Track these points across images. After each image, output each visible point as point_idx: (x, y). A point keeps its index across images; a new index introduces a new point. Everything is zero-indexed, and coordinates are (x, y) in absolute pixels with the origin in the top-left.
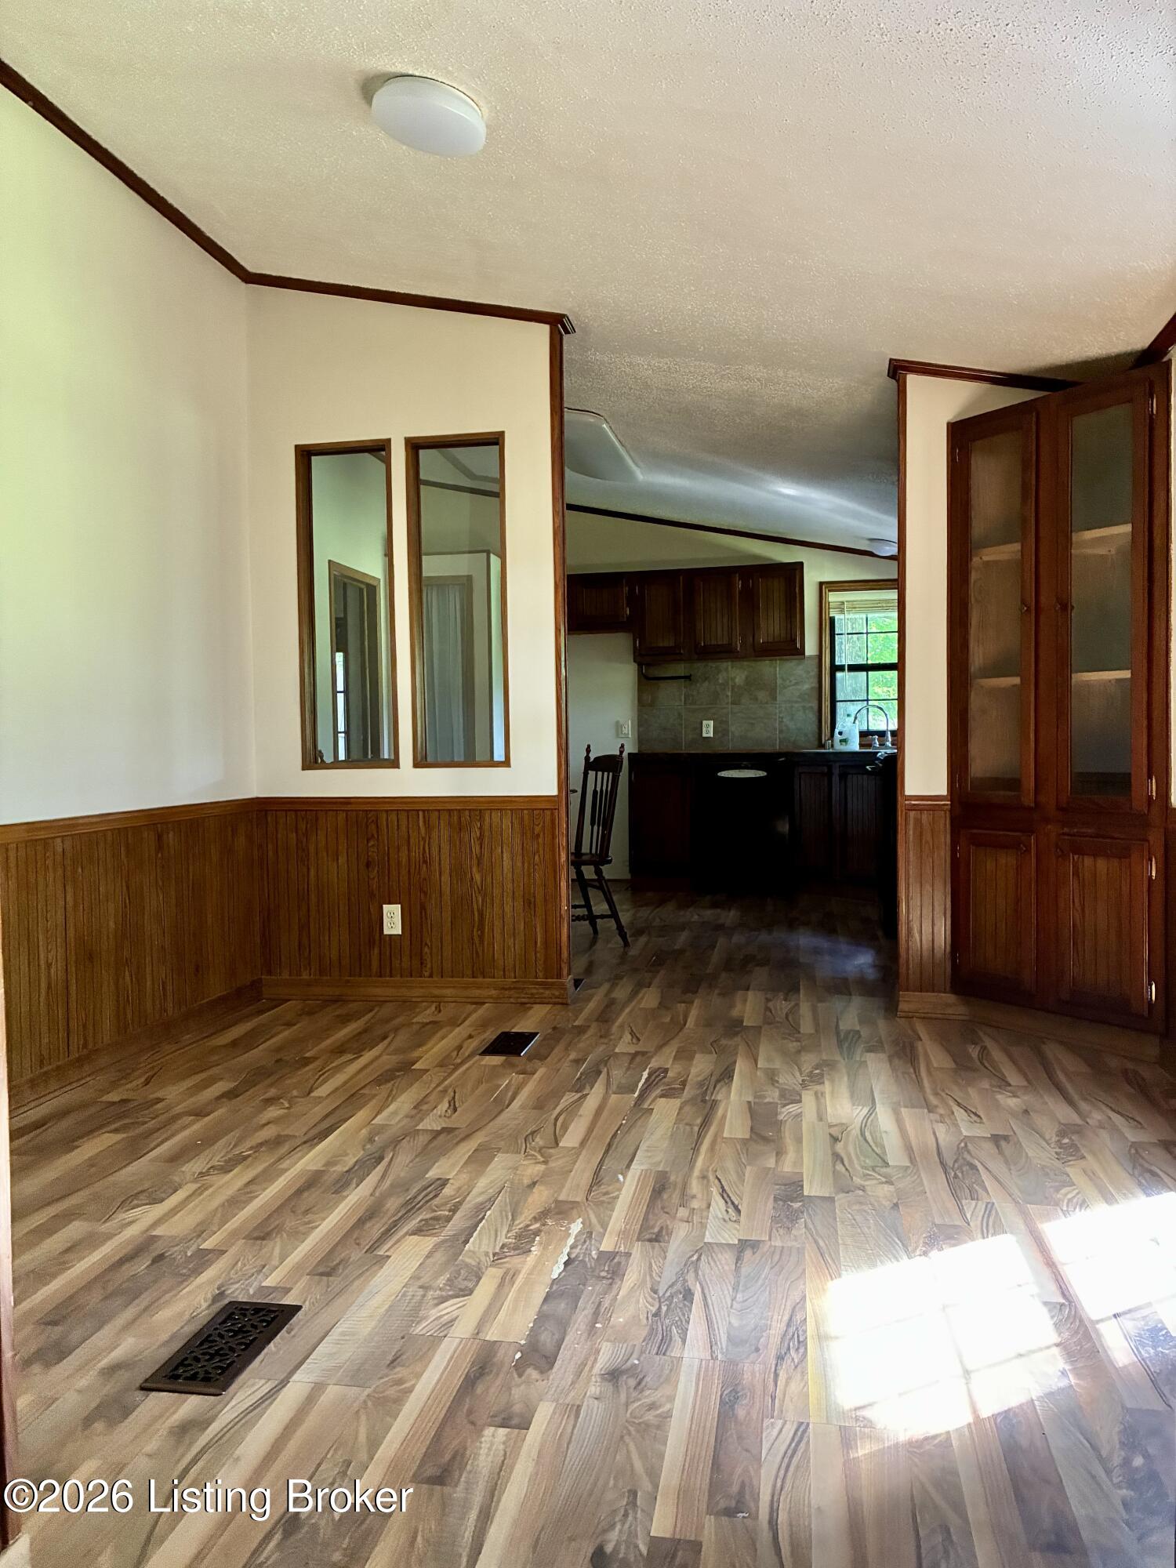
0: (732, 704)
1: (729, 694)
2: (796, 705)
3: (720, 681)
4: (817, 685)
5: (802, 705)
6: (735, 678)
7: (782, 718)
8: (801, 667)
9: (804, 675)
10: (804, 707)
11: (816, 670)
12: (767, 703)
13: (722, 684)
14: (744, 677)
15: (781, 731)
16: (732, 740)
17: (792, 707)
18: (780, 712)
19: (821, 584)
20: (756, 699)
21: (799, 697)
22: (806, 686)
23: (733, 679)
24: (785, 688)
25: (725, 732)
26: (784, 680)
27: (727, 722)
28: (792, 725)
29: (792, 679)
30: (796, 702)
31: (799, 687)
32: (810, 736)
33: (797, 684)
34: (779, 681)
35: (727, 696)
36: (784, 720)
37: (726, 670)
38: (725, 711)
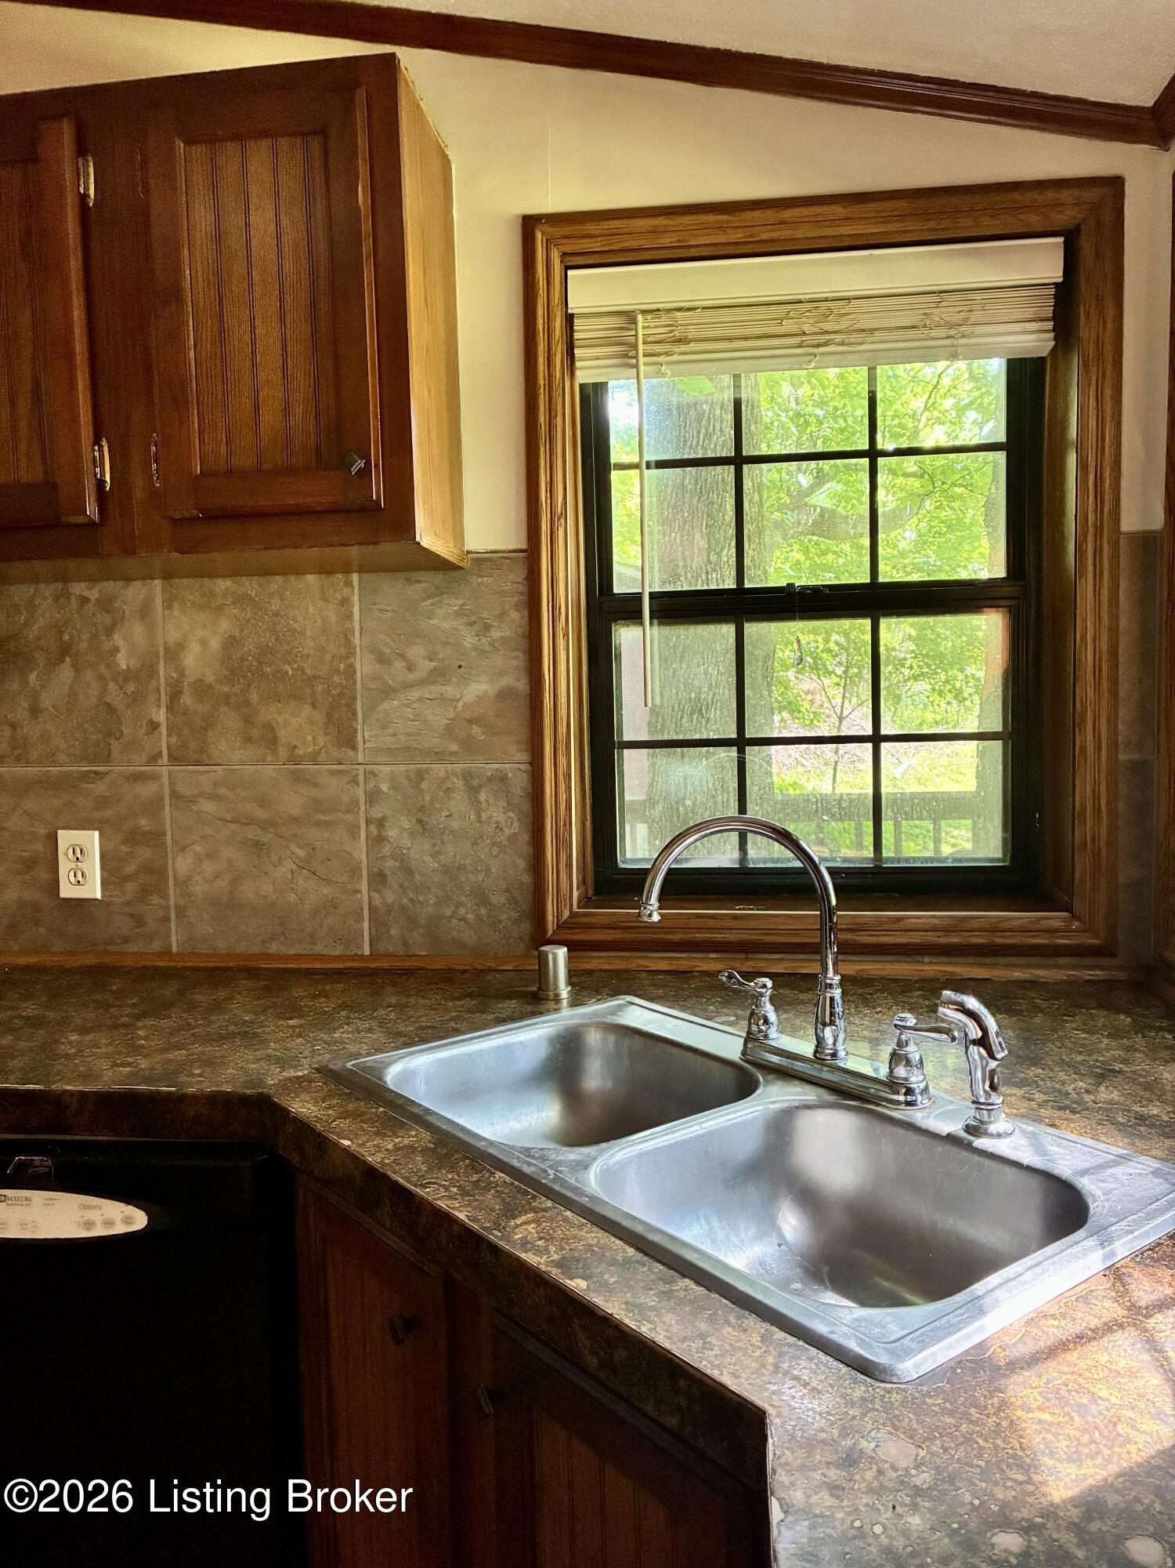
0: (175, 759)
1: (161, 716)
2: (439, 770)
3: (123, 661)
4: (522, 685)
5: (458, 767)
6: (181, 646)
7: (381, 823)
8: (454, 603)
9: (469, 640)
10: (467, 776)
11: (517, 618)
12: (314, 759)
13: (127, 676)
14: (215, 644)
15: (378, 879)
16: (181, 911)
17: (420, 775)
18: (373, 797)
19: (529, 224)
20: (270, 739)
21: (449, 731)
22: (479, 688)
23: (174, 653)
24: (388, 692)
25: (155, 876)
26: (383, 660)
27: (155, 838)
28: (419, 852)
29: (416, 651)
30: (440, 756)
31: (450, 691)
32: (498, 899)
33: (439, 675)
34: (364, 666)
35: (154, 726)
36: (392, 833)
37: (145, 611)
38: (147, 790)
